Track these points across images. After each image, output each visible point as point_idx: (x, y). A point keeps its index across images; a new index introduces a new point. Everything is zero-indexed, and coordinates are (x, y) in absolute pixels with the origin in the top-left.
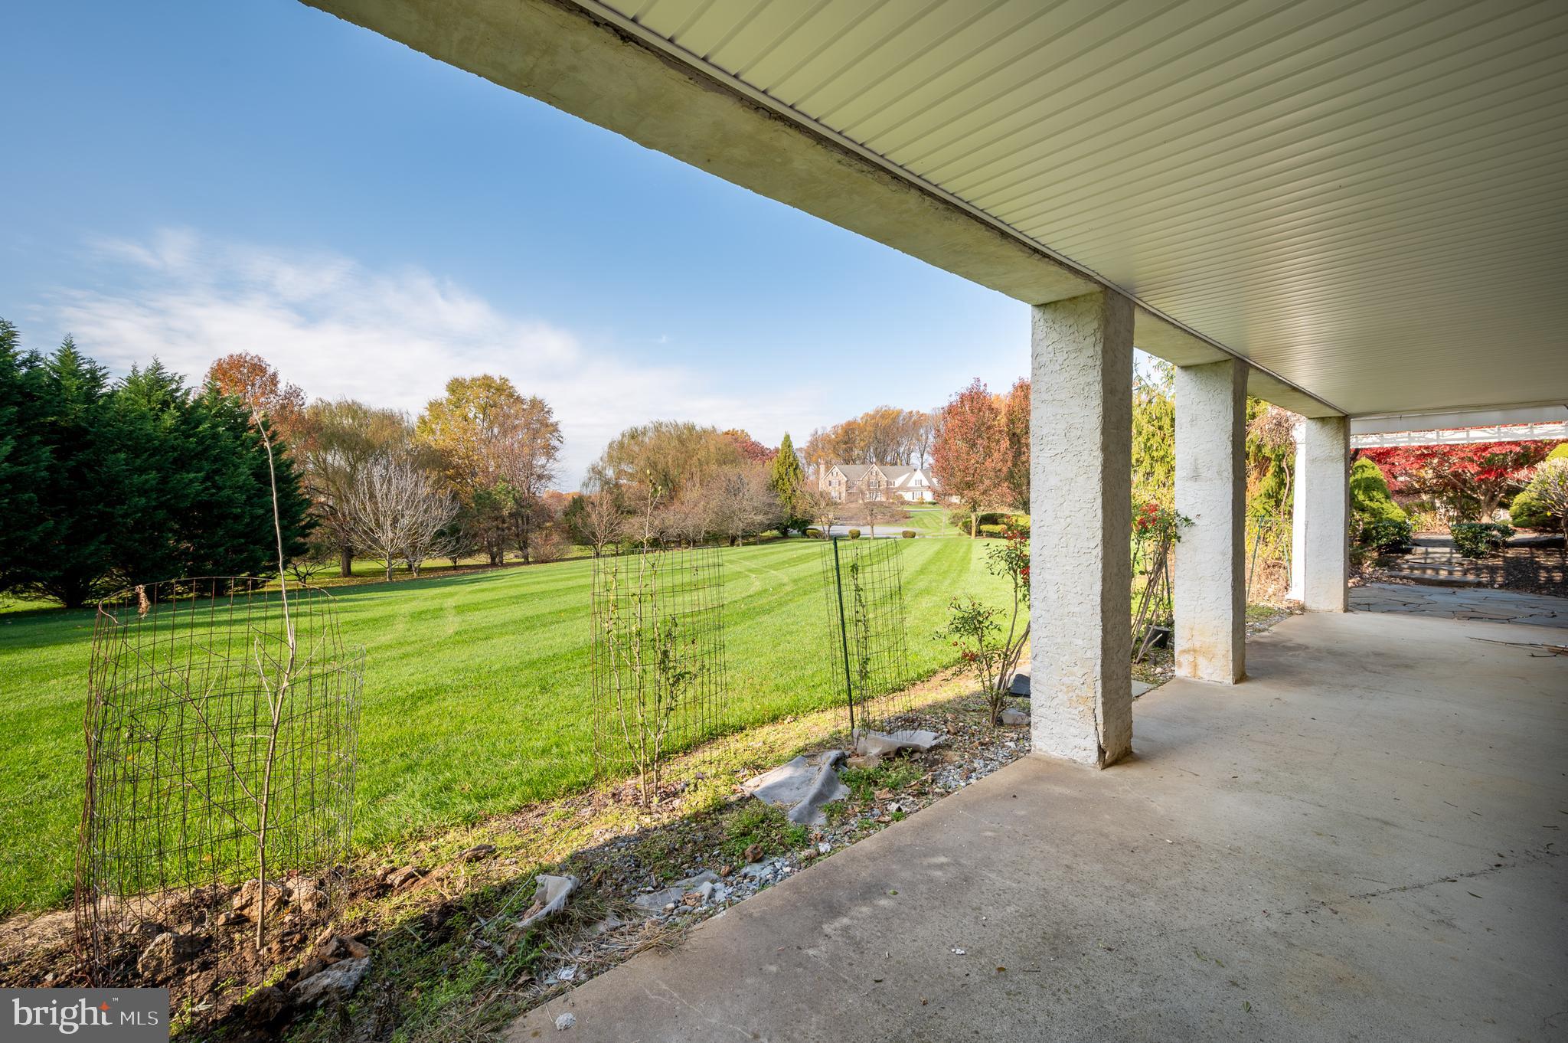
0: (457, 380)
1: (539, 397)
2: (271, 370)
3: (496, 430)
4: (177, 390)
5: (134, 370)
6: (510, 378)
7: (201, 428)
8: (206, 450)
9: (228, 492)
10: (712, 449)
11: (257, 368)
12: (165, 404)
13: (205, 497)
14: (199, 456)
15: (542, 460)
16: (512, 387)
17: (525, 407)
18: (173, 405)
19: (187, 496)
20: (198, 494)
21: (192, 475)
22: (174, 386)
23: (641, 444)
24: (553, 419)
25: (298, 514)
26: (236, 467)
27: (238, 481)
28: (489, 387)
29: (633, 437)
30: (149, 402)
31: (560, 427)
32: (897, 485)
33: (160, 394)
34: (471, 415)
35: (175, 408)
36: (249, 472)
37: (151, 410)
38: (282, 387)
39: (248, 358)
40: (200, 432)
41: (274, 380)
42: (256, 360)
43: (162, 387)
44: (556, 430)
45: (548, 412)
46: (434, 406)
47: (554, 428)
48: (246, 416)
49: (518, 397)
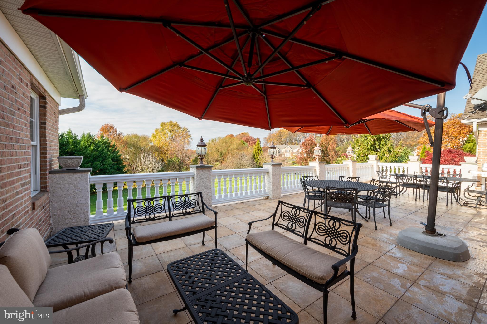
0: (163, 122)
1: (186, 127)
2: (115, 128)
3: (174, 137)
4: (94, 139)
5: (84, 133)
6: (177, 122)
7: (99, 149)
8: (101, 155)
9: (106, 166)
10: (235, 145)
11: (112, 127)
12: (91, 143)
13: (101, 168)
14: (99, 157)
15: (186, 145)
16: (178, 124)
17: (182, 130)
18: (93, 143)
19: (97, 168)
20: (99, 167)
21: (98, 163)
22: (93, 138)
23: (215, 144)
24: (190, 133)
25: (123, 169)
26: (108, 159)
27: (108, 163)
28: (171, 125)
29: (212, 142)
30: (87, 142)
31: (192, 136)
32: (295, 152)
33: (90, 140)
34: (167, 133)
35: (94, 144)
36: (111, 160)
37: (88, 144)
38: (118, 133)
39: (110, 125)
40: (99, 150)
41: (116, 131)
42: (111, 125)
43: (91, 138)
44: (191, 137)
45: (188, 131)
46: (157, 130)
47: (190, 136)
48: (110, 143)
49: (180, 127)
